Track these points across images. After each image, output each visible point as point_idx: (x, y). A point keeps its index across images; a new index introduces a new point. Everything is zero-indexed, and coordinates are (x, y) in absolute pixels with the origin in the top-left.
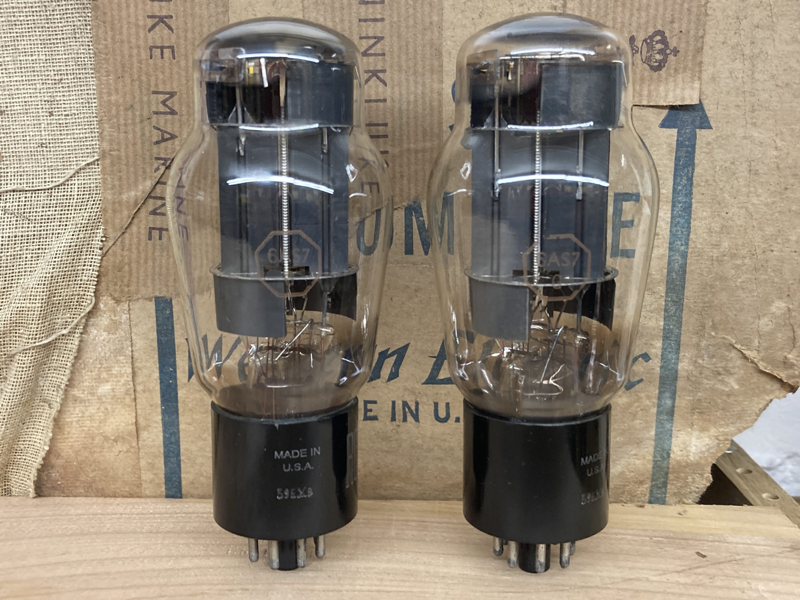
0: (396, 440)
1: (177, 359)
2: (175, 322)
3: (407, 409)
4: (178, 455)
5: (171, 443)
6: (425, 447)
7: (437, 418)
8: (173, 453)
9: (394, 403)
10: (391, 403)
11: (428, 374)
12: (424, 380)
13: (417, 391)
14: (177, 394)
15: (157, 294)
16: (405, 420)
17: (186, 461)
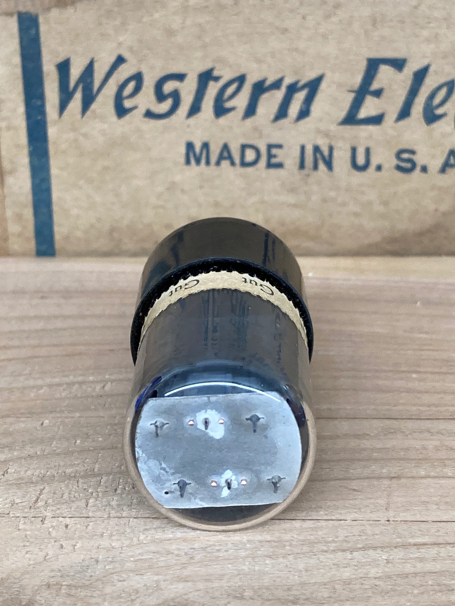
0: (305, 193)
1: (46, 90)
2: (42, 44)
3: (318, 156)
4: (50, 204)
5: (41, 191)
6: (339, 200)
7: (354, 165)
8: (44, 202)
9: (303, 148)
10: (299, 148)
11: (346, 113)
12: (340, 120)
13: (331, 134)
14: (46, 132)
15: (21, 9)
17: (59, 212)
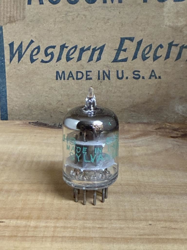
1: (5, 54)
2: (4, 37)
3: (105, 74)
4: (6, 97)
5: (3, 92)
6: (113, 91)
8: (4, 96)
9: (99, 71)
10: (98, 71)
11: (114, 58)
12: (112, 61)
13: (109, 66)
14: (5, 69)
16: (104, 79)
17: (10, 100)
